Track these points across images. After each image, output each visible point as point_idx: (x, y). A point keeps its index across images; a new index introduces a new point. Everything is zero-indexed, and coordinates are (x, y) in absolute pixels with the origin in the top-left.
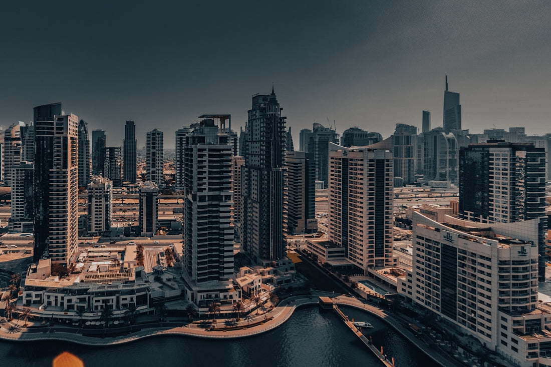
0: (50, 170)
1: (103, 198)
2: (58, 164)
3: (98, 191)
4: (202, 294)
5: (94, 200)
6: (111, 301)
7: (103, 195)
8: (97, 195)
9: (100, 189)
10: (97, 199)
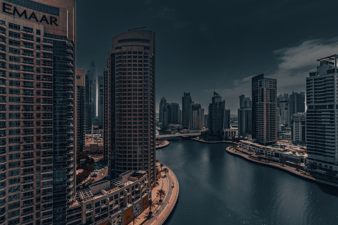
0: (257, 103)
1: (300, 123)
2: (260, 100)
3: (297, 118)
4: (310, 161)
5: (294, 123)
6: (263, 151)
7: (300, 121)
8: (296, 121)
9: (298, 118)
10: (296, 123)
